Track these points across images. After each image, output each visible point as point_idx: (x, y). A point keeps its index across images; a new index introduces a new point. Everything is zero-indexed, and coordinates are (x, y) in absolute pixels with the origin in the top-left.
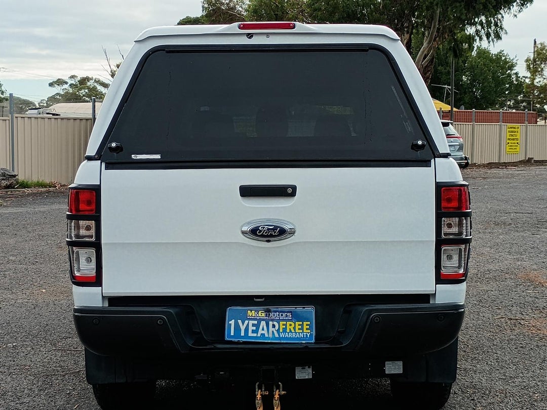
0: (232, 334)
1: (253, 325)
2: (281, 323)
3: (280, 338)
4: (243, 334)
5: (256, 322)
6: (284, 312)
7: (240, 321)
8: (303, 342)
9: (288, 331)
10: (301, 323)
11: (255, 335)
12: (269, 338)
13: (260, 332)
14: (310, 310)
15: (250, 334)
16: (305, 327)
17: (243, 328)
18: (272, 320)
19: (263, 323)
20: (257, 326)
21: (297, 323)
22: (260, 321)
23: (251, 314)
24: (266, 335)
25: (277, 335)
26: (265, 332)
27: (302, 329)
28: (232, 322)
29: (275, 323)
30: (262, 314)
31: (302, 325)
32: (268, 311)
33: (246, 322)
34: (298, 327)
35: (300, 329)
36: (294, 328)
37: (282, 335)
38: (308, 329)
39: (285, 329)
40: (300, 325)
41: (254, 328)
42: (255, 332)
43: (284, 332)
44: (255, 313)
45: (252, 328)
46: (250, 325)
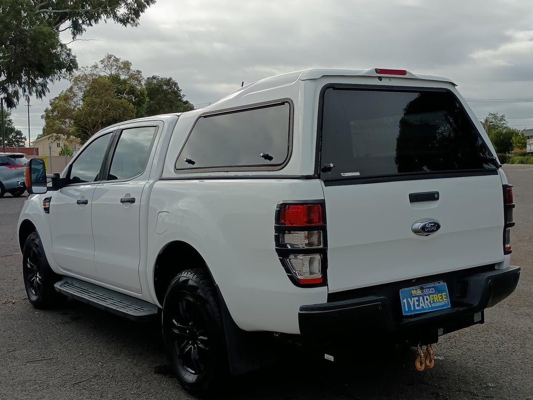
0: (407, 310)
1: (417, 301)
2: (431, 296)
3: (432, 308)
4: (412, 309)
5: (417, 298)
6: (430, 288)
7: (409, 299)
8: (445, 308)
9: (435, 301)
10: (441, 294)
11: (418, 308)
12: (426, 309)
13: (421, 305)
14: (443, 285)
16: (444, 297)
17: (412, 304)
18: (426, 295)
19: (421, 298)
20: (418, 301)
21: (439, 295)
22: (419, 296)
23: (414, 292)
24: (424, 307)
25: (430, 306)
26: (423, 305)
27: (442, 299)
28: (405, 301)
29: (428, 297)
30: (419, 292)
31: (441, 296)
32: (422, 289)
33: (413, 299)
34: (440, 297)
35: (441, 299)
36: (438, 299)
37: (433, 305)
38: (445, 298)
39: (433, 300)
40: (440, 296)
41: (417, 303)
42: (418, 305)
43: (434, 302)
44: (416, 291)
45: (416, 303)
46: (415, 301)
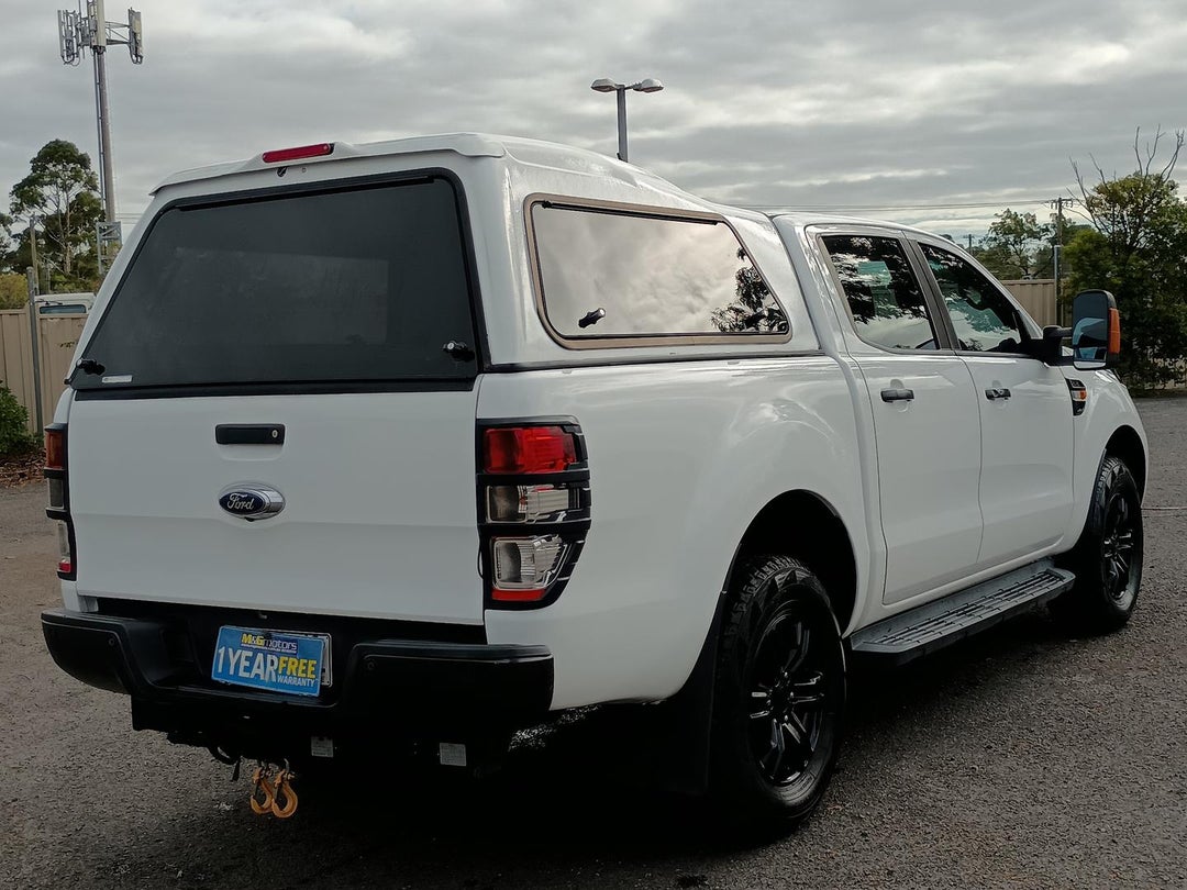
0: (220, 671)
1: (247, 659)
2: (282, 658)
3: (276, 684)
4: (232, 672)
5: (250, 654)
6: (288, 640)
7: (230, 650)
8: (305, 694)
9: (288, 673)
10: (307, 661)
11: (246, 675)
12: (263, 682)
13: (255, 671)
14: (325, 640)
15: (242, 674)
16: (311, 669)
17: (233, 662)
18: (272, 653)
19: (260, 656)
20: (251, 660)
21: (302, 661)
22: (256, 652)
23: (248, 639)
24: (262, 677)
25: (274, 680)
26: (261, 672)
27: (305, 671)
28: (222, 651)
29: (275, 658)
30: (260, 642)
31: (307, 665)
32: (268, 637)
33: (239, 652)
34: (302, 668)
35: (303, 671)
36: (297, 668)
37: (280, 679)
38: (312, 673)
39: (285, 669)
40: (304, 664)
41: (248, 664)
42: (247, 669)
43: (284, 674)
44: (252, 638)
45: (244, 663)
46: (243, 659)
